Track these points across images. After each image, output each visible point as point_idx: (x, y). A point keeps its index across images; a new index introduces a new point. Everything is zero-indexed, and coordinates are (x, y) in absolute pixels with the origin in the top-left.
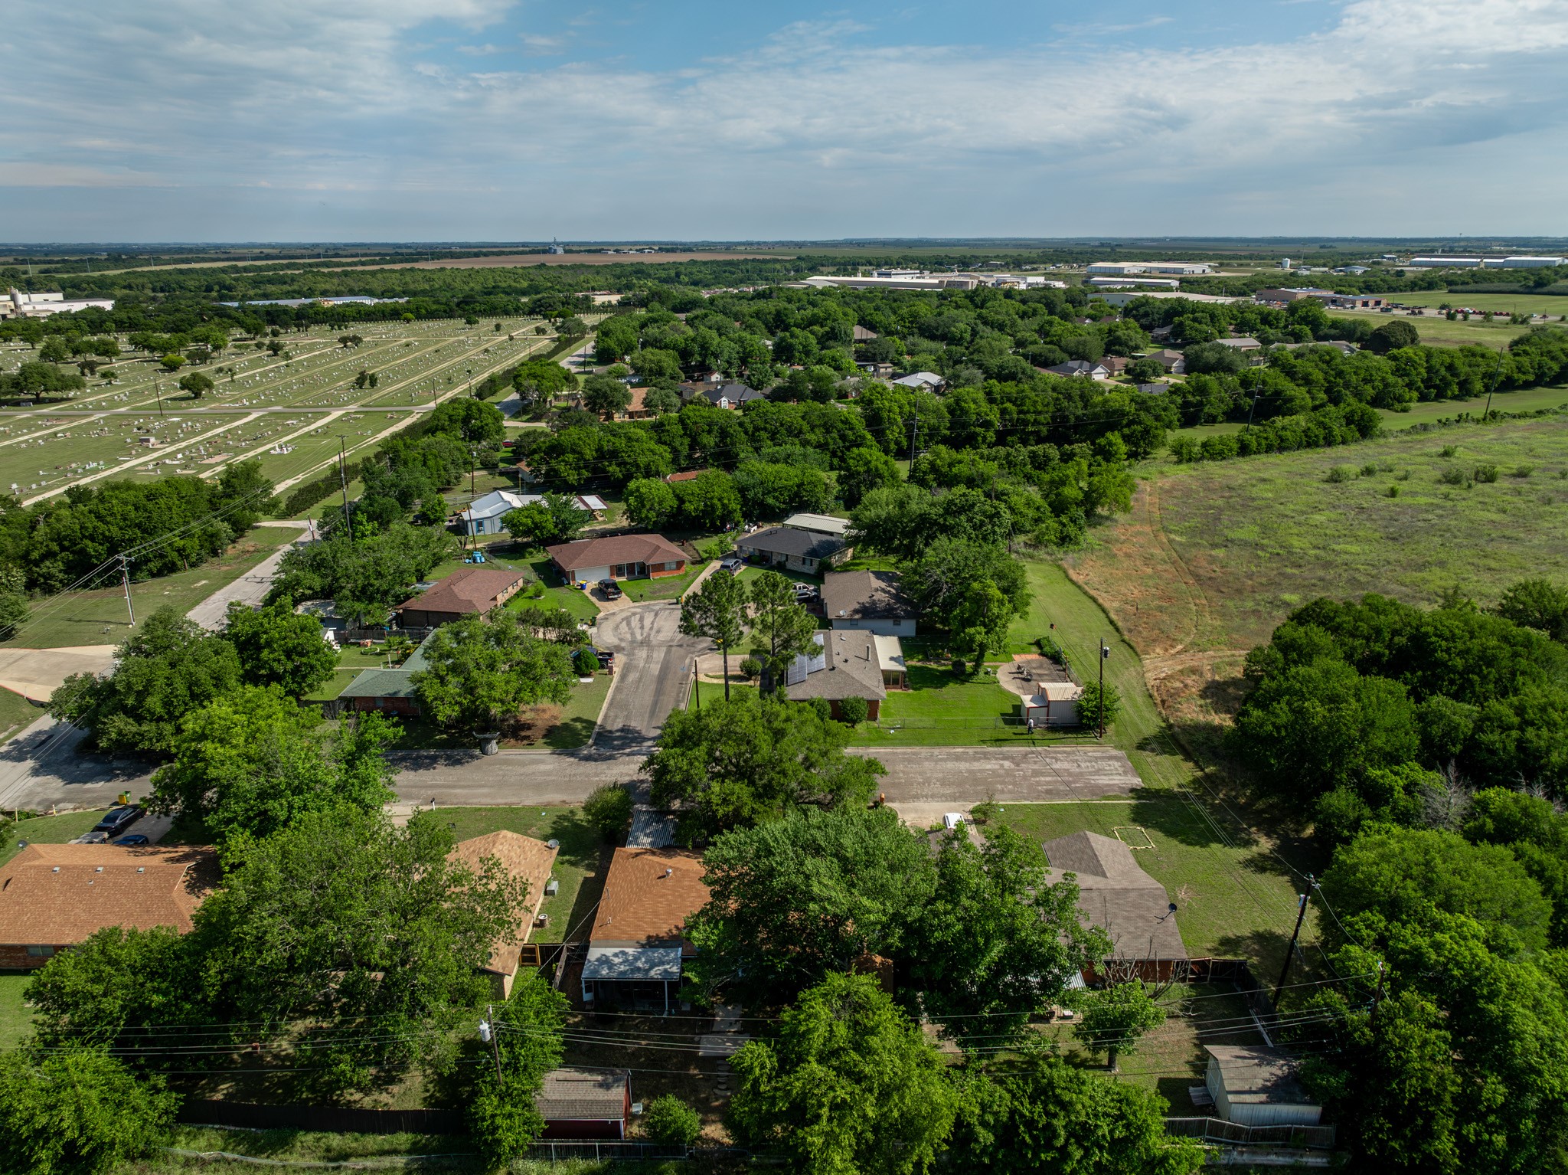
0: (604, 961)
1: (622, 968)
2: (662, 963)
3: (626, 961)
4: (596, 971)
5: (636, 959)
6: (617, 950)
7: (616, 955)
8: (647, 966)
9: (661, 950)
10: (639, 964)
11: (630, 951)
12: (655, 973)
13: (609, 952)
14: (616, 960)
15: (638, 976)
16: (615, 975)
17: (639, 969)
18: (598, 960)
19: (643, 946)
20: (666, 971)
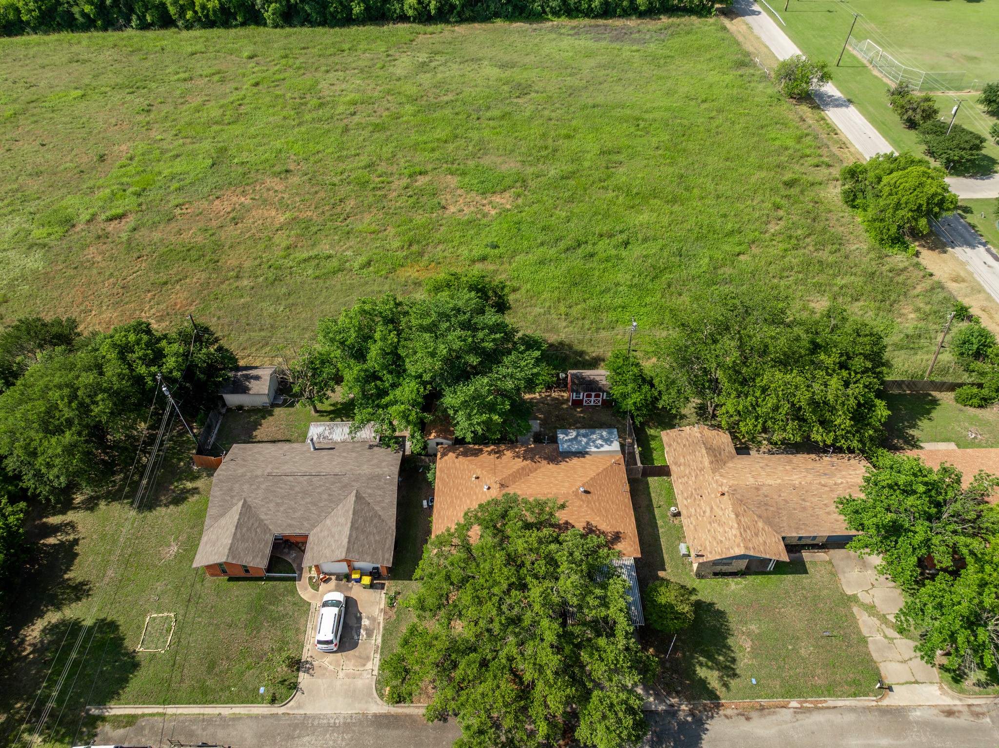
0: (608, 441)
1: (594, 436)
2: (570, 440)
3: (594, 442)
4: (610, 433)
5: (587, 443)
6: (602, 449)
7: (602, 446)
8: (579, 438)
9: (573, 450)
10: (585, 440)
11: (594, 449)
12: (573, 434)
13: (606, 448)
14: (600, 442)
15: (583, 431)
16: (598, 431)
17: (584, 436)
18: (612, 442)
19: (587, 453)
20: (567, 435)
